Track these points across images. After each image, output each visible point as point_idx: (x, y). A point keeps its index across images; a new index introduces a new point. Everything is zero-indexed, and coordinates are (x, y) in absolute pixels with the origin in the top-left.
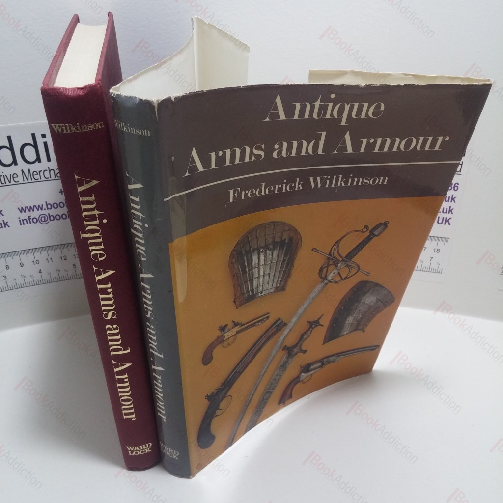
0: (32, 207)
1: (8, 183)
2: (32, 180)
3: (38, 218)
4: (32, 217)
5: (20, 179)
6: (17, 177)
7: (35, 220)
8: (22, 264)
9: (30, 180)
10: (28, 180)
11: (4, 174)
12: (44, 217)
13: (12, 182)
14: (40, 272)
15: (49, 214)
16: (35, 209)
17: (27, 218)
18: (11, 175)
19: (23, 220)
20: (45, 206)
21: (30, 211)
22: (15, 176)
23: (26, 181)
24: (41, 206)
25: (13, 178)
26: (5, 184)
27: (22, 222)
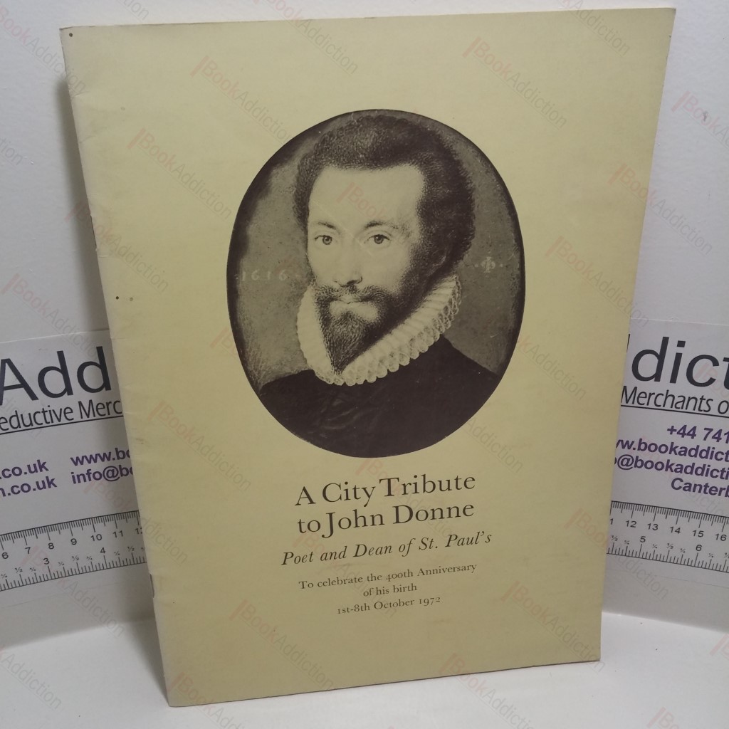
0: (94, 457)
1: (56, 422)
2: (94, 416)
3: (102, 473)
4: (92, 472)
5: (76, 415)
6: (72, 412)
7: (97, 476)
8: (74, 541)
9: (91, 417)
10: (88, 416)
11: (51, 408)
12: (113, 471)
13: (64, 420)
14: (103, 551)
15: (120, 466)
16: (98, 458)
17: (85, 472)
18: (61, 409)
19: (78, 476)
20: (114, 455)
21: (89, 462)
22: (68, 410)
23: (85, 418)
24: (108, 455)
25: (65, 413)
26: (51, 424)
27: (76, 479)
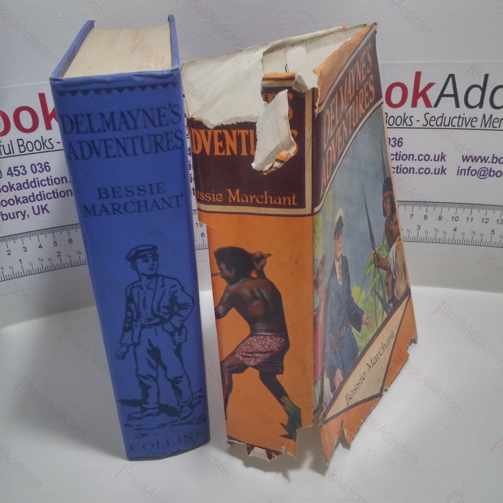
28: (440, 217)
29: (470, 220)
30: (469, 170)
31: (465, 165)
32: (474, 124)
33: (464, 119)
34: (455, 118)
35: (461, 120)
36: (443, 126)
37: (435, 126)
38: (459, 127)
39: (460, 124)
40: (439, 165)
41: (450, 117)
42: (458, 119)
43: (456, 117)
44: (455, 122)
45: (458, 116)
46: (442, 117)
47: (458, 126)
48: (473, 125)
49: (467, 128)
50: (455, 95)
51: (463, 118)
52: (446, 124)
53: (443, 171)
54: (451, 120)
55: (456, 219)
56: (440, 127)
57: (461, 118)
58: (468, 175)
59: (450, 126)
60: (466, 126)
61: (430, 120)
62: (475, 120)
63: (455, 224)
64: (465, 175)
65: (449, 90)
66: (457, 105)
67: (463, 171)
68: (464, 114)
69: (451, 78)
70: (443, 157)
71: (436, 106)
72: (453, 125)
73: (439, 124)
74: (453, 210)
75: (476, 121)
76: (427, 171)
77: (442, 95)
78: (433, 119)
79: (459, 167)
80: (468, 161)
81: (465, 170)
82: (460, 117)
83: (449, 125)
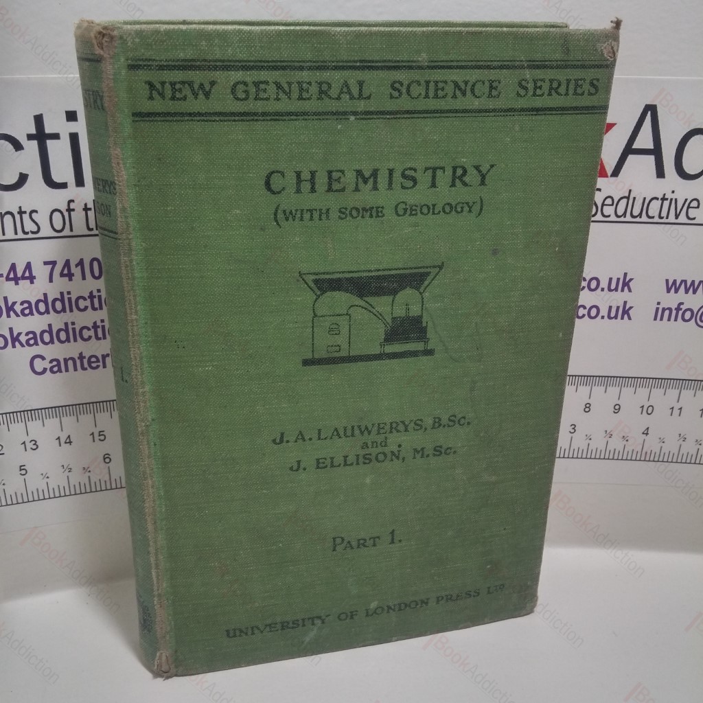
28: (617, 407)
29: (676, 412)
30: (678, 309)
31: (671, 300)
32: (692, 213)
33: (673, 202)
34: (654, 201)
35: (666, 203)
36: (628, 218)
37: (613, 218)
38: (662, 221)
39: (664, 214)
40: (618, 299)
41: (645, 199)
42: (660, 202)
43: (657, 199)
44: (654, 208)
45: (660, 196)
46: (628, 198)
47: (660, 217)
48: (691, 216)
49: (678, 221)
50: (657, 152)
51: (671, 199)
52: (636, 213)
53: (626, 312)
54: (646, 204)
55: (649, 410)
56: (622, 219)
57: (667, 199)
58: (676, 320)
59: (644, 218)
60: (677, 217)
61: (603, 205)
62: (694, 204)
63: (645, 421)
64: (669, 319)
65: (645, 140)
66: (660, 173)
67: (667, 312)
68: (673, 192)
69: (649, 113)
70: (626, 284)
71: (616, 173)
72: (650, 214)
73: (620, 212)
74: (643, 392)
75: (698, 207)
76: (594, 312)
77: (629, 150)
78: (609, 201)
79: (659, 303)
80: (676, 291)
81: (670, 309)
82: (664, 199)
83: (640, 215)
